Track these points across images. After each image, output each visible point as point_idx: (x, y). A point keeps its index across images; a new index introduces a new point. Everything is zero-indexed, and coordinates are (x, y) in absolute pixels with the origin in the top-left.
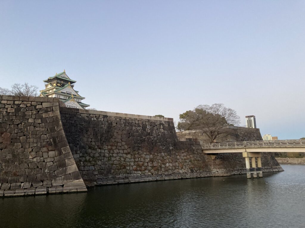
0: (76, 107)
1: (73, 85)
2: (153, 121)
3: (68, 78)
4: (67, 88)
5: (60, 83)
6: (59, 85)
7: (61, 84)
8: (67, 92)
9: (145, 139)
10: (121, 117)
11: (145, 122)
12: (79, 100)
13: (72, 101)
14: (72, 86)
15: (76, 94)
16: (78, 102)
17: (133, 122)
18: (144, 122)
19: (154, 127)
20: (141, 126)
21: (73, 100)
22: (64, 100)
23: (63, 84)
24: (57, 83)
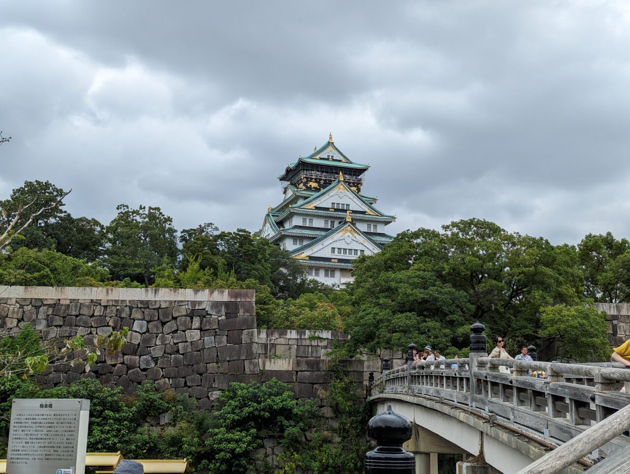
0: (362, 251)
1: (361, 180)
2: (163, 306)
3: (342, 158)
4: (332, 193)
5: (316, 179)
6: (314, 185)
7: (319, 183)
8: (333, 204)
9: (114, 365)
10: (41, 300)
11: (131, 308)
12: (375, 227)
13: (349, 234)
14: (358, 184)
15: (365, 208)
16: (367, 234)
17: (85, 311)
18: (127, 309)
19: (163, 324)
20: (110, 324)
21: (349, 228)
22: (323, 233)
23: (328, 180)
24: (306, 180)
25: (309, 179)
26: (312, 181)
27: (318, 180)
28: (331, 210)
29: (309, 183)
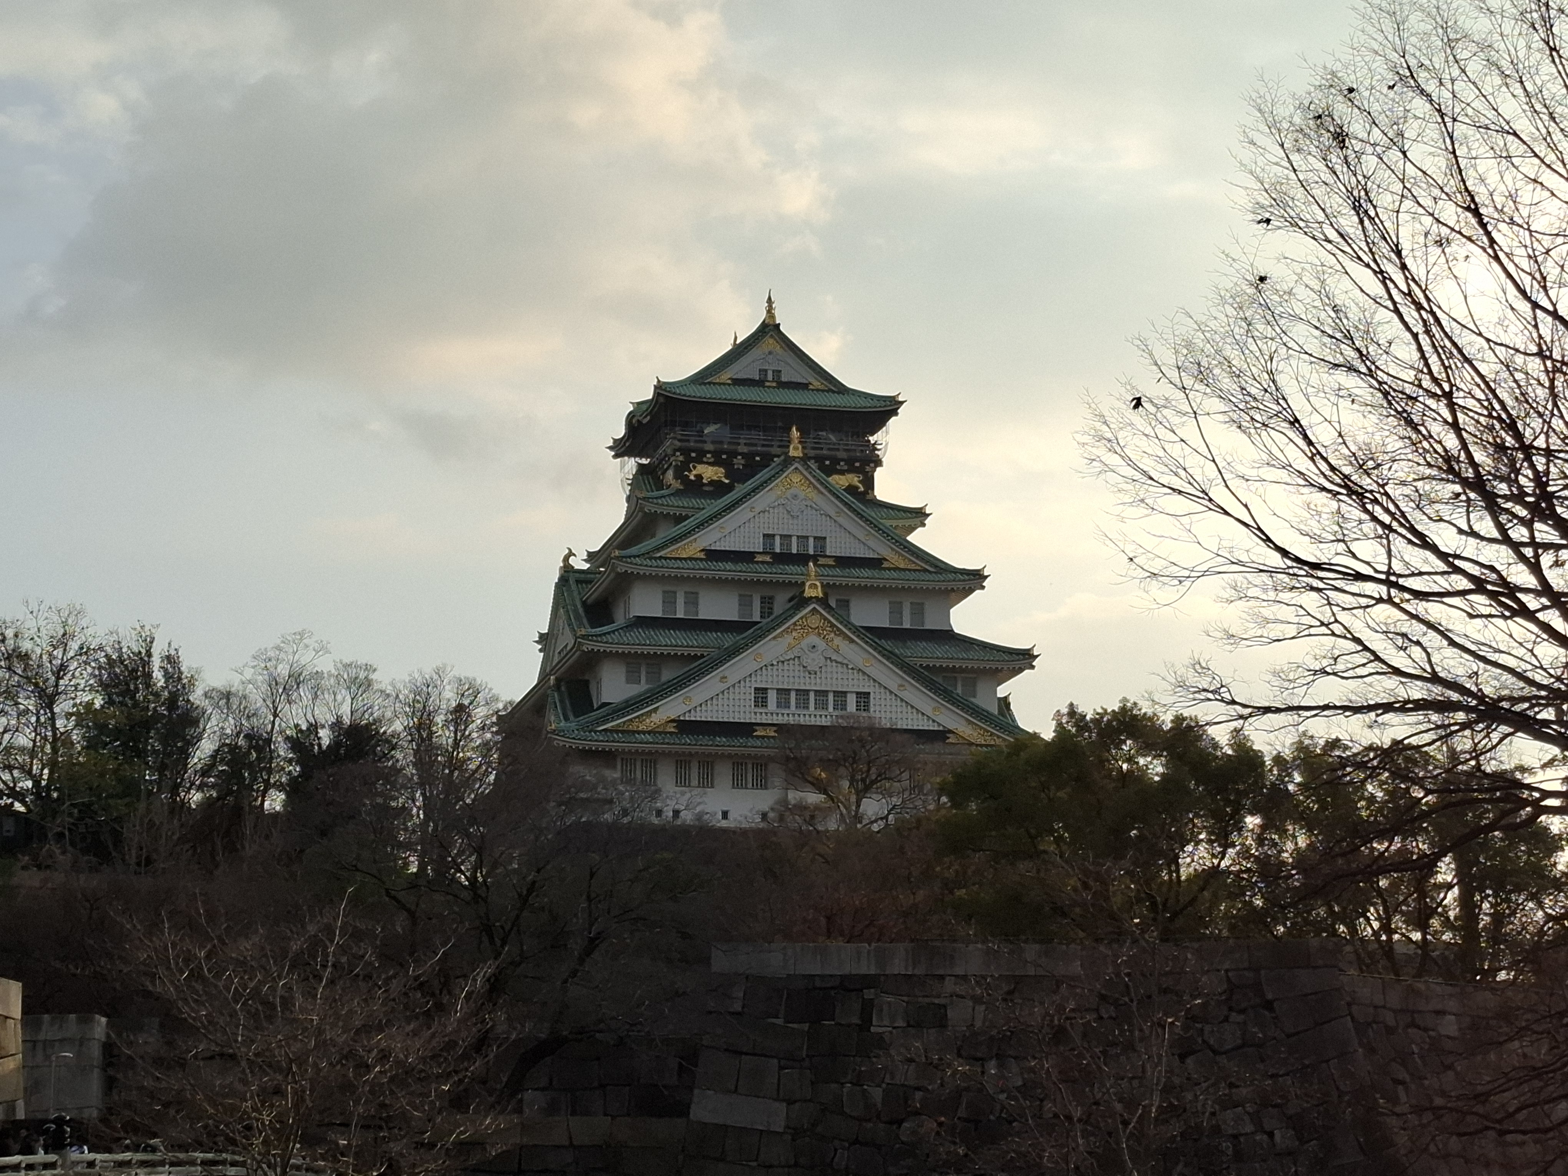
0: (863, 696)
3: (810, 378)
4: (762, 500)
12: (918, 609)
13: (813, 639)
14: (863, 464)
21: (814, 621)
22: (728, 640)
23: (758, 455)
24: (681, 458)
25: (693, 455)
26: (705, 460)
27: (724, 457)
28: (759, 558)
29: (695, 467)
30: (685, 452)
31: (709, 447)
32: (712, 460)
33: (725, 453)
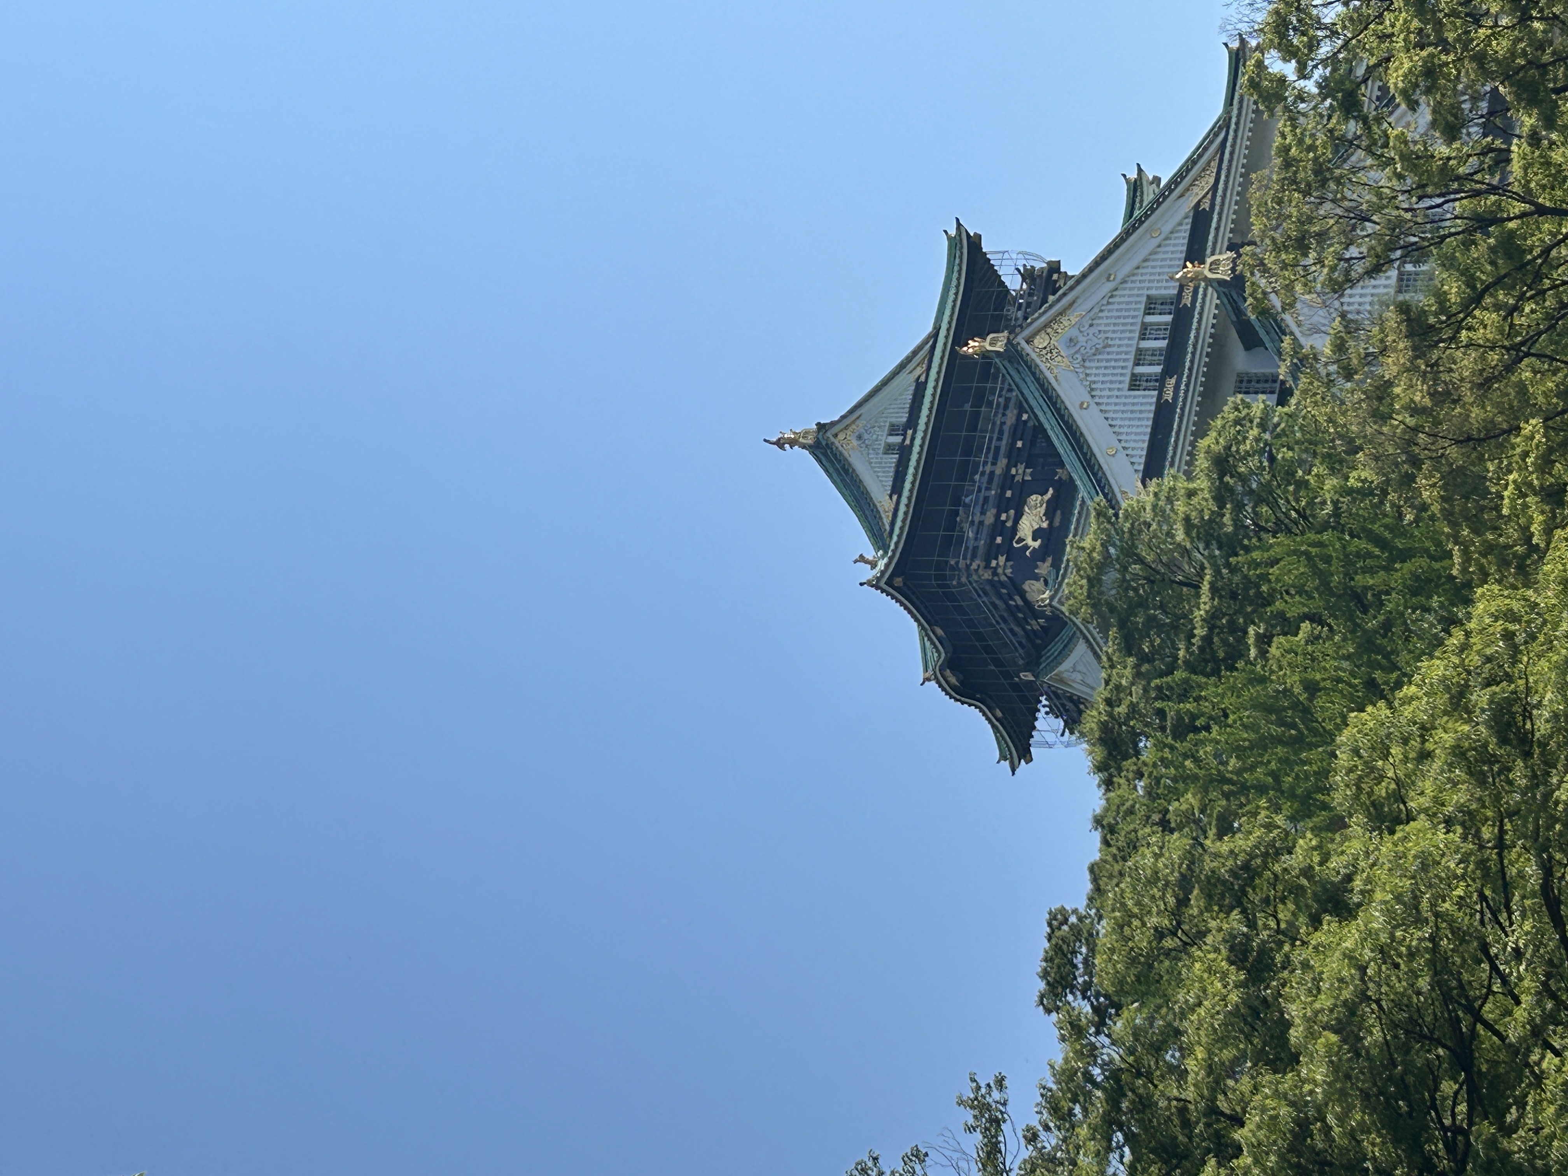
1: (1028, 275)
3: (906, 382)
5: (1002, 505)
7: (1024, 490)
8: (1135, 383)
14: (1046, 284)
15: (1178, 216)
23: (1014, 443)
24: (1002, 559)
25: (999, 540)
26: (1009, 524)
27: (1009, 494)
28: (1169, 396)
29: (1021, 540)
30: (992, 552)
31: (989, 519)
32: (1012, 512)
33: (1003, 492)
